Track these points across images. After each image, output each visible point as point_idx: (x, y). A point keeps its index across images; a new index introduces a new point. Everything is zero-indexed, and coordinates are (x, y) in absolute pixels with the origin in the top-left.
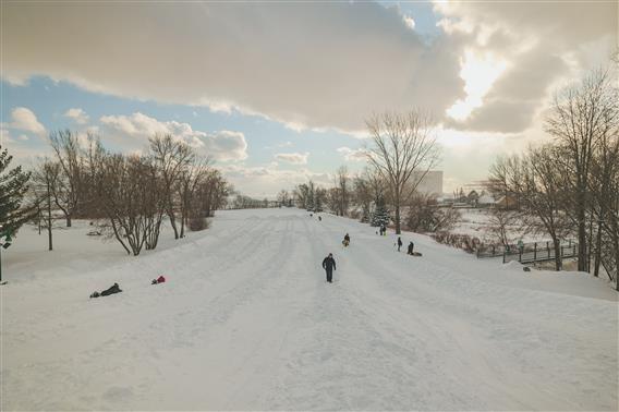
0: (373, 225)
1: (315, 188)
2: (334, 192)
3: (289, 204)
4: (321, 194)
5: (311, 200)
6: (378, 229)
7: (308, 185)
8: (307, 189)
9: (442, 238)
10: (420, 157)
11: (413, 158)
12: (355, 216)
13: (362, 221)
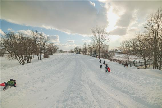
0: (93, 57)
1: (79, 48)
2: (83, 49)
3: (73, 52)
4: (80, 50)
5: (78, 51)
6: (94, 58)
7: (77, 47)
8: (77, 48)
9: (112, 60)
10: (105, 38)
11: (104, 39)
12: (88, 55)
13: (90, 56)
